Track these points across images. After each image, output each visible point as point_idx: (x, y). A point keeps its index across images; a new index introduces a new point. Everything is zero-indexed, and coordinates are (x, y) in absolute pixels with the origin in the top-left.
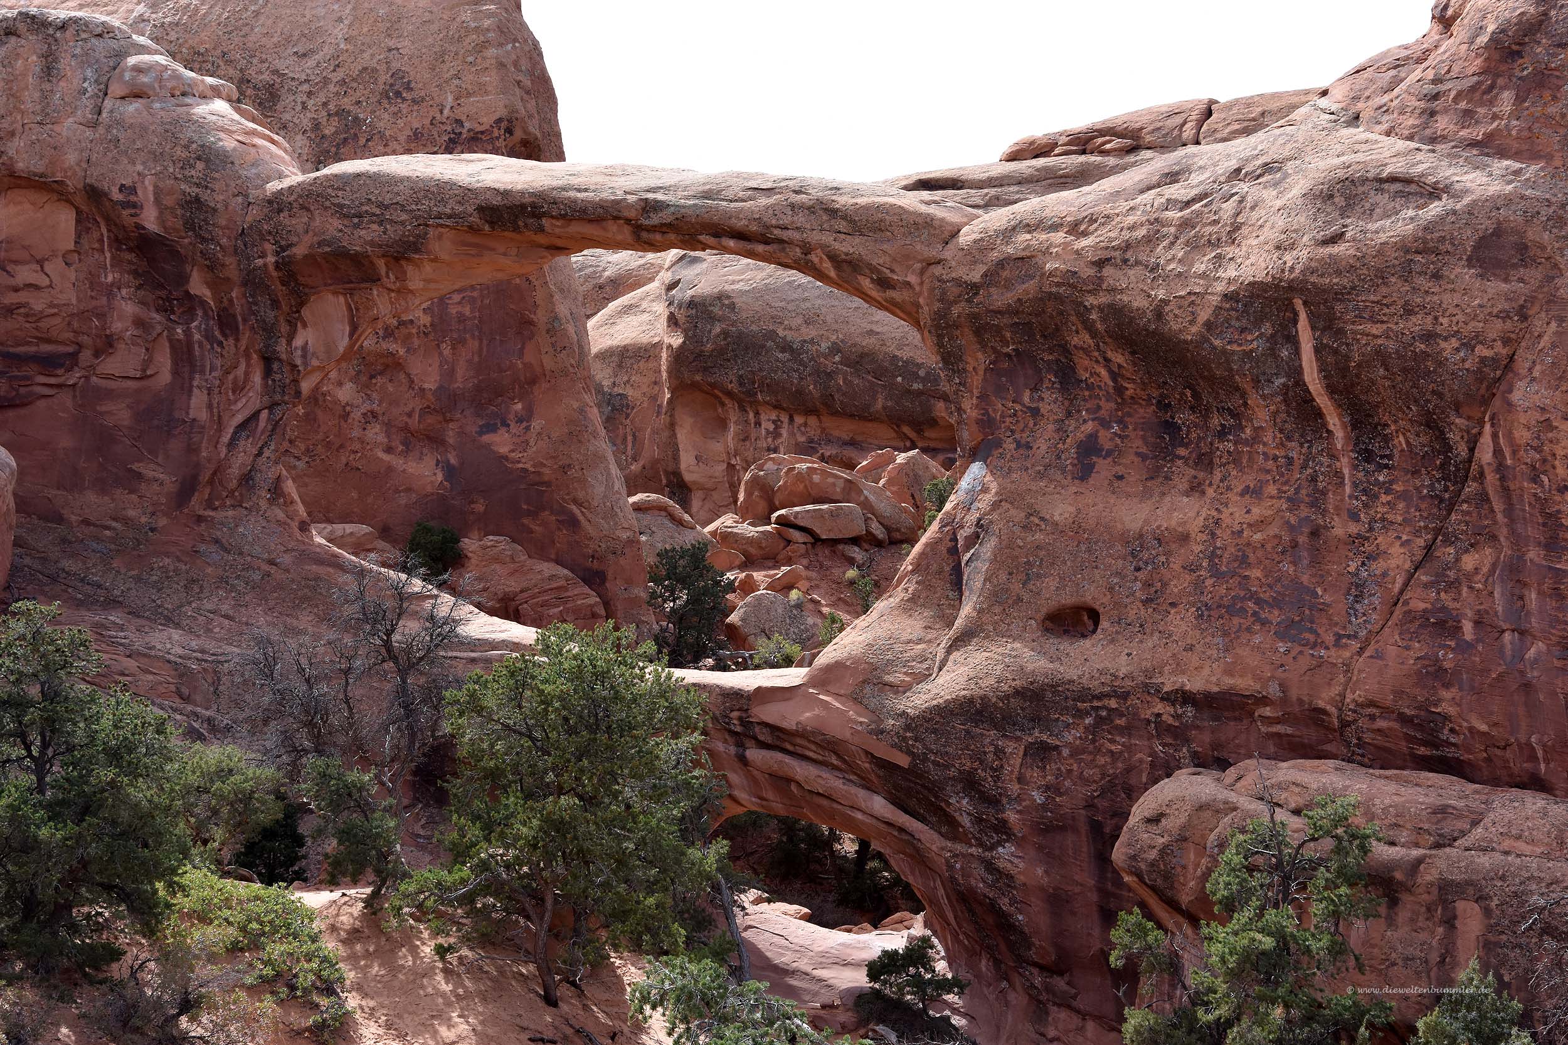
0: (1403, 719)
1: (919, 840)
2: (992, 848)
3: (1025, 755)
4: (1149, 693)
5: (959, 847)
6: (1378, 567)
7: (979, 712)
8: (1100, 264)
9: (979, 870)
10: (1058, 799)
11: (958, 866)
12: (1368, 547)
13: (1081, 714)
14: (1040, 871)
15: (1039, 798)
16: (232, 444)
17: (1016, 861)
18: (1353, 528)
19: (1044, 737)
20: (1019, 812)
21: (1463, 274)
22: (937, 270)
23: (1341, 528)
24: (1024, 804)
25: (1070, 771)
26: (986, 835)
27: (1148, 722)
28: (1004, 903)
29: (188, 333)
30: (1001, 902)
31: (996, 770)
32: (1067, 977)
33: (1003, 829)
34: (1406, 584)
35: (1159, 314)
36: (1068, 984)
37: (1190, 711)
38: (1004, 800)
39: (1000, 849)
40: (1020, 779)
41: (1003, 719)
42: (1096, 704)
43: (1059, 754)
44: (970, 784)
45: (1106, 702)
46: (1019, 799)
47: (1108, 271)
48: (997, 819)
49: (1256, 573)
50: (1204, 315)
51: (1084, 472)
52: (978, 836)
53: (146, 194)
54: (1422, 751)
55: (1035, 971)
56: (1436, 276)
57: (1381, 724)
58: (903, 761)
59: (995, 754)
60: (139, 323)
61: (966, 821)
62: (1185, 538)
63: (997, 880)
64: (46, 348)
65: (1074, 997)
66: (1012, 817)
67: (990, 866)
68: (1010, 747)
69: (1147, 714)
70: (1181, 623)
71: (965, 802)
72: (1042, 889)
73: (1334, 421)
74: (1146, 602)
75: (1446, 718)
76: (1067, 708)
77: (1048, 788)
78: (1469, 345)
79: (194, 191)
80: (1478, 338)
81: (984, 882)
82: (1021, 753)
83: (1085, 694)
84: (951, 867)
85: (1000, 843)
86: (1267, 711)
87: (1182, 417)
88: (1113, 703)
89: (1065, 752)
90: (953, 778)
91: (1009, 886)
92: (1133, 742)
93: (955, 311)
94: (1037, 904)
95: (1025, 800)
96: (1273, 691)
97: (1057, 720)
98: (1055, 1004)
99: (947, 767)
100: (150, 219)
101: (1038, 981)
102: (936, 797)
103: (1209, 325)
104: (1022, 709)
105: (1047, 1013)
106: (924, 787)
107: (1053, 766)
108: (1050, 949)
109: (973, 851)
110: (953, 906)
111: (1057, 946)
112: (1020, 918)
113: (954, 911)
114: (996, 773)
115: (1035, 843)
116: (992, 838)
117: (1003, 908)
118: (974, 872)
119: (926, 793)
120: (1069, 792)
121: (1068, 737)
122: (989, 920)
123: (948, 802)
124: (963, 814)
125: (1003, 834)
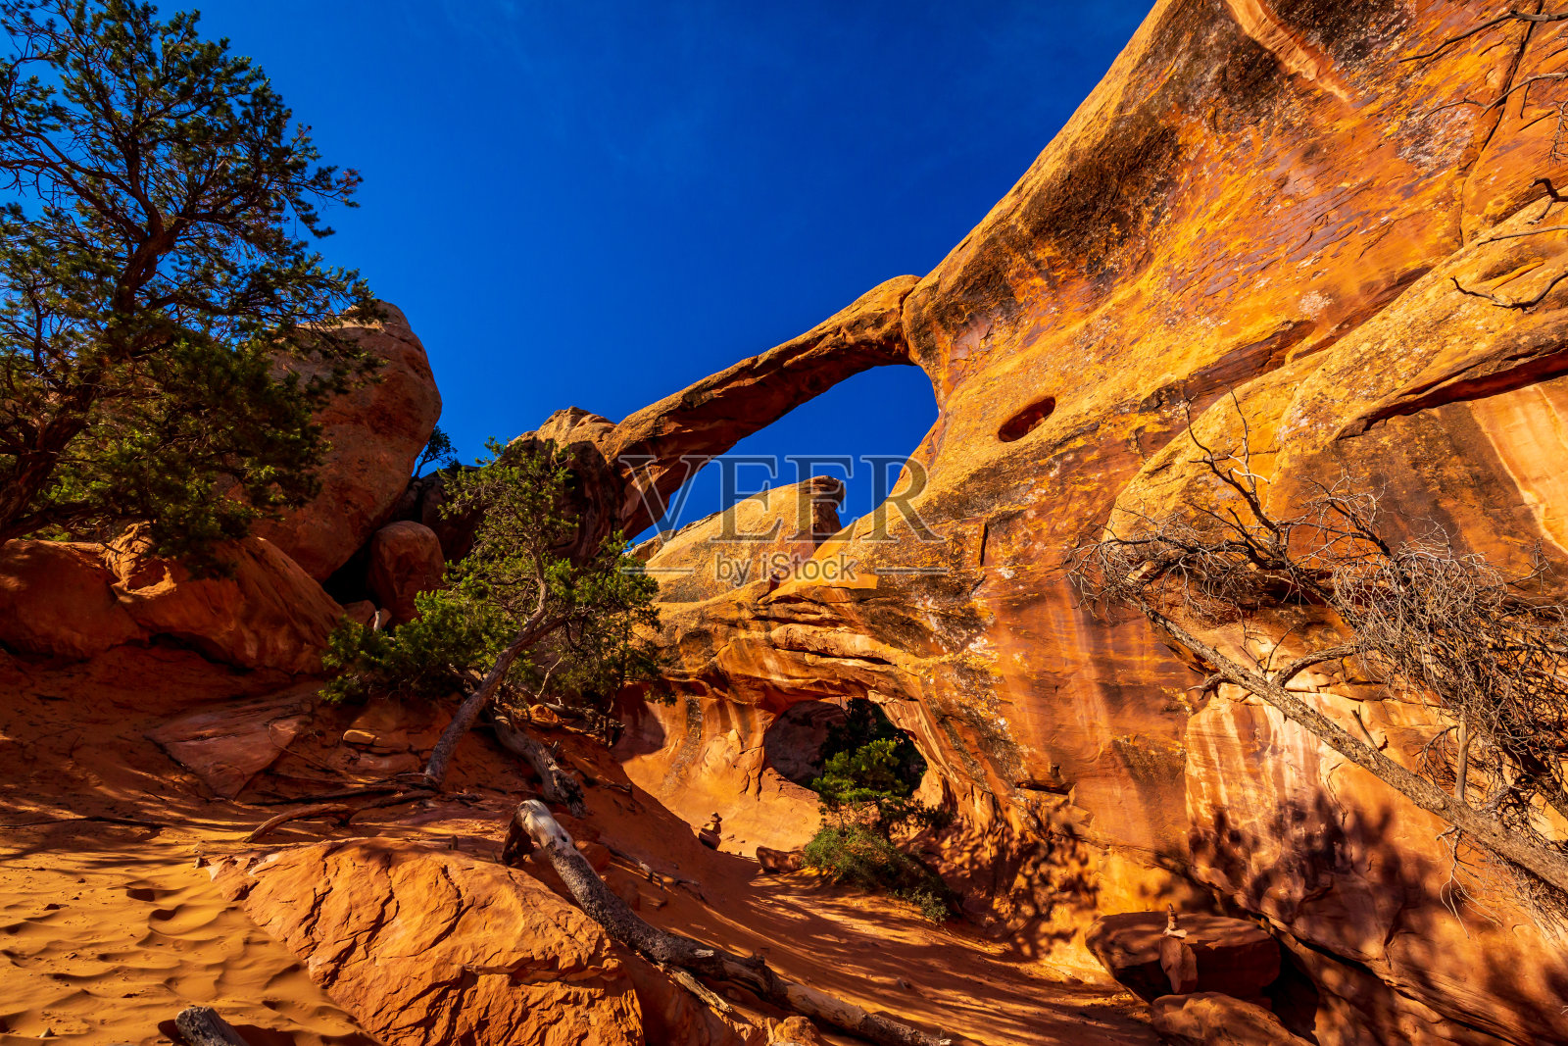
1: (895, 666)
2: (964, 645)
4: (1123, 414)
5: (932, 660)
6: (1442, 96)
7: (937, 510)
9: (951, 677)
10: (1029, 568)
11: (932, 681)
12: (1409, 101)
13: (1043, 470)
14: (1017, 657)
15: (1007, 573)
17: (989, 653)
18: (1373, 108)
19: (1006, 508)
20: (986, 596)
23: (1351, 122)
24: (991, 585)
25: (1039, 533)
26: (956, 634)
27: (1128, 442)
28: (982, 710)
30: (978, 709)
31: (957, 557)
33: (971, 621)
34: (1512, 68)
35: (1071, 157)
38: (970, 586)
39: (971, 646)
41: (961, 505)
42: (1058, 452)
43: (1025, 518)
44: (933, 581)
45: (1071, 445)
46: (984, 581)
48: (963, 611)
49: (1236, 243)
50: (1114, 107)
51: (1032, 336)
52: (947, 637)
58: (871, 582)
59: (954, 541)
61: (933, 624)
63: (972, 683)
66: (979, 603)
67: (963, 669)
68: (969, 530)
69: (1127, 434)
70: (1148, 345)
71: (929, 603)
72: (1023, 678)
74: (1104, 360)
76: (1027, 471)
77: (1016, 559)
81: (959, 689)
82: (982, 532)
84: (925, 684)
85: (970, 639)
88: (1080, 442)
89: (1031, 514)
90: (917, 581)
91: (985, 686)
92: (1112, 472)
94: (1019, 699)
95: (991, 581)
96: (1313, 308)
97: (1017, 487)
102: (904, 609)
103: (1120, 108)
104: (979, 490)
106: (893, 603)
107: (1020, 534)
108: (1044, 756)
109: (945, 658)
110: (936, 736)
111: (1052, 750)
112: (1002, 721)
113: (938, 742)
114: (957, 560)
115: (1009, 626)
116: (961, 635)
117: (982, 714)
118: (948, 681)
119: (895, 610)
120: (1041, 555)
121: (1032, 498)
122: (971, 738)
123: (915, 610)
124: (931, 617)
125: (972, 627)
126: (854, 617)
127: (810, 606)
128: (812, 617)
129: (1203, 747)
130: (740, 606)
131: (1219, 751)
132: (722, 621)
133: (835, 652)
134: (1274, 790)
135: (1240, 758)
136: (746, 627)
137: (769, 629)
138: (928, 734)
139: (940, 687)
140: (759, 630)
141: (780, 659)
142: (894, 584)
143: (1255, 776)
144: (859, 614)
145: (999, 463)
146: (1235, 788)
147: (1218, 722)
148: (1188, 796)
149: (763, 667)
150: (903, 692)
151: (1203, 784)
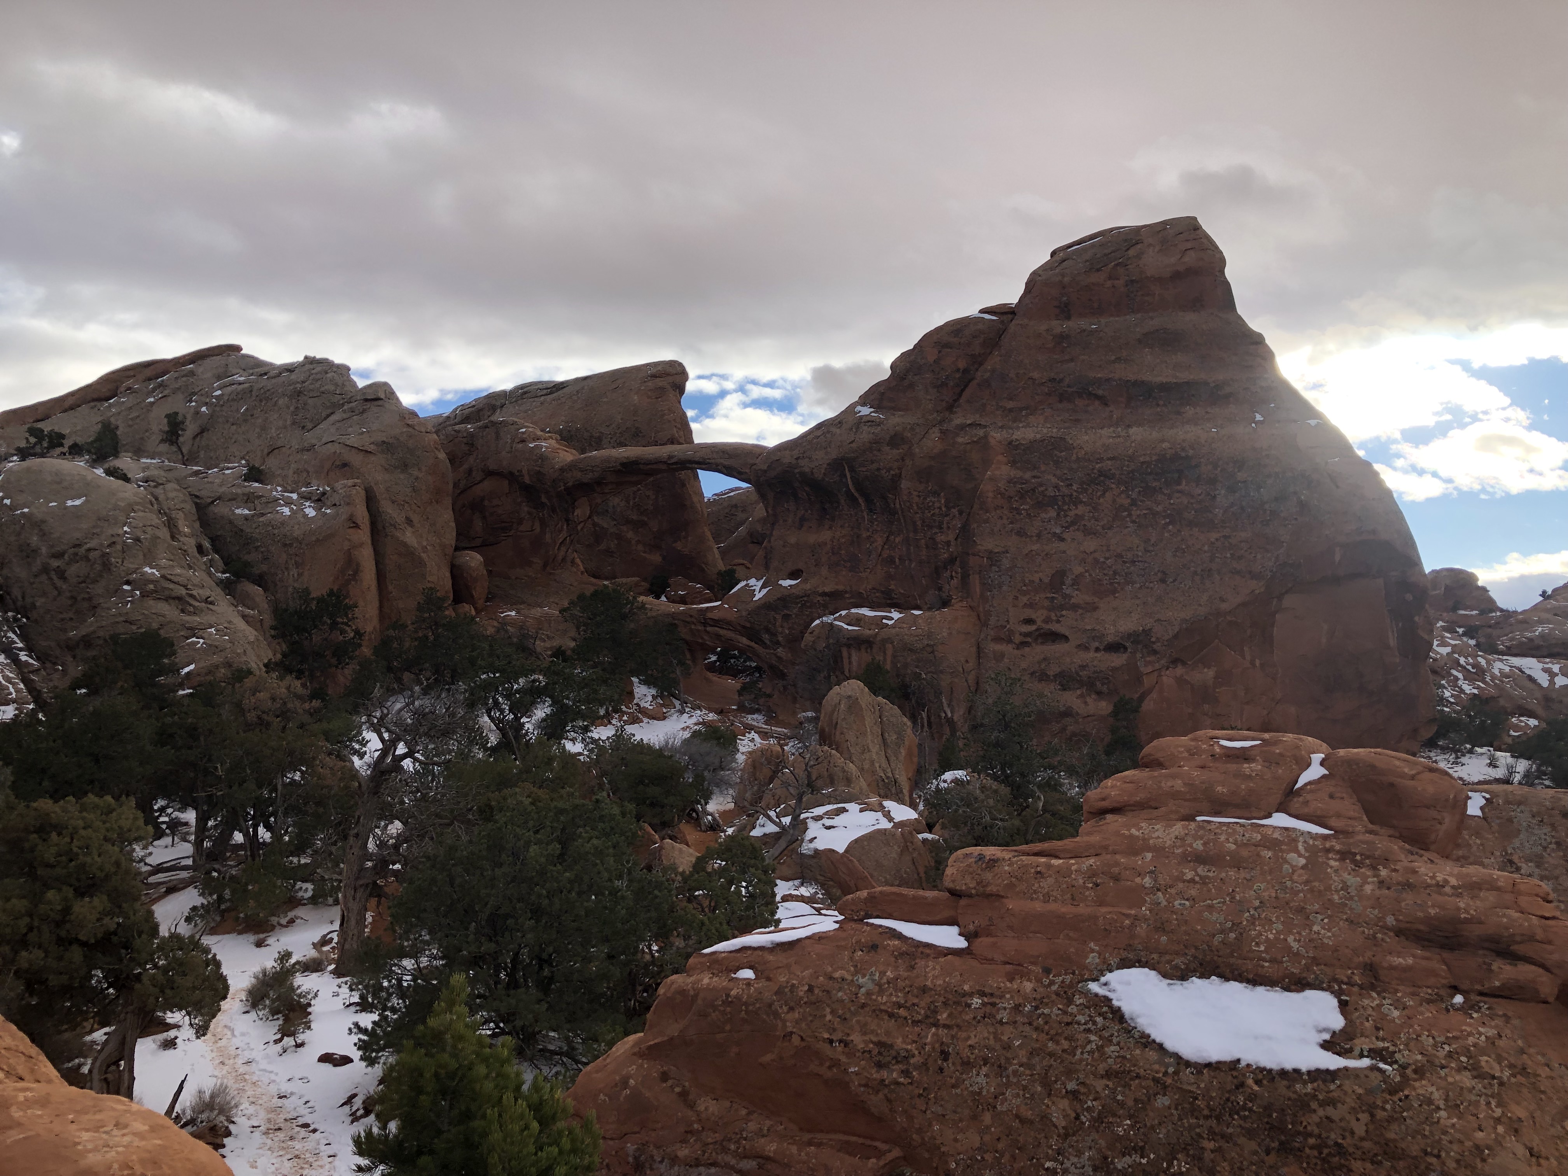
0: (882, 592)
1: (757, 650)
2: (776, 650)
4: (817, 594)
5: (768, 651)
6: (874, 545)
8: (797, 459)
12: (872, 539)
13: (798, 603)
14: (789, 655)
15: (787, 632)
16: (558, 549)
18: (868, 534)
19: (787, 611)
20: (782, 637)
21: (886, 449)
22: (754, 467)
23: (865, 535)
24: (783, 634)
25: (796, 622)
26: (774, 646)
27: (815, 601)
29: (543, 515)
33: (778, 643)
34: (882, 549)
35: (812, 473)
37: (828, 598)
38: (777, 633)
39: (778, 650)
40: (782, 627)
44: (767, 630)
46: (781, 633)
47: (799, 461)
48: (776, 640)
49: (843, 552)
50: (823, 471)
51: (801, 527)
53: (525, 472)
54: (889, 602)
56: (879, 450)
57: (877, 594)
58: (748, 625)
59: (774, 619)
60: (529, 513)
61: (767, 642)
62: (826, 544)
64: (503, 525)
66: (780, 639)
68: (778, 616)
69: (816, 599)
70: (824, 571)
71: (767, 636)
73: (861, 500)
74: (816, 565)
75: (893, 590)
77: (790, 628)
78: (888, 471)
79: (538, 469)
80: (891, 469)
81: (775, 661)
82: (781, 618)
83: (798, 597)
86: (847, 595)
87: (827, 506)
88: (805, 599)
90: (763, 628)
93: (761, 479)
96: (848, 589)
97: (791, 606)
99: (761, 625)
100: (527, 480)
103: (824, 474)
104: (780, 604)
106: (755, 632)
107: (791, 621)
114: (773, 624)
115: (788, 647)
121: (795, 611)
123: (763, 636)
124: (766, 639)
125: (778, 645)
133: (735, 640)
142: (756, 628)
145: (786, 597)
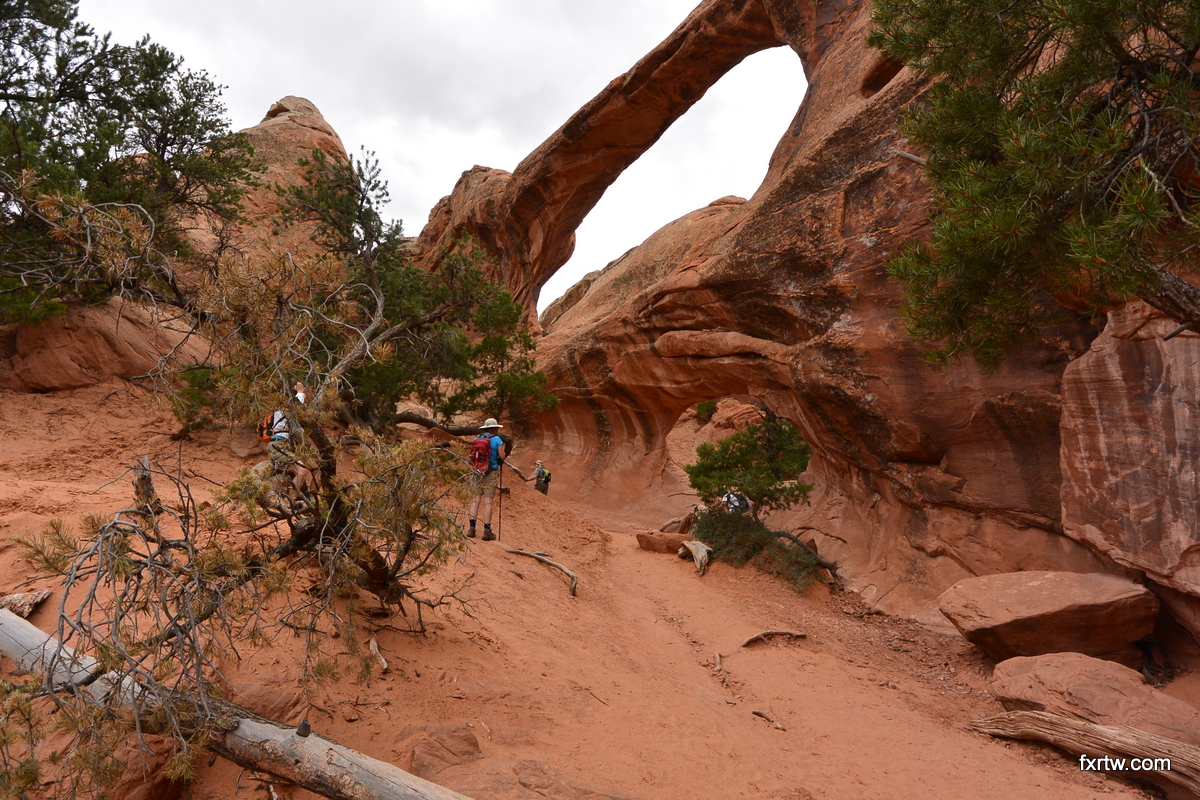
1: (766, 357)
2: (828, 325)
3: (846, 202)
7: (794, 187)
9: (819, 359)
10: (892, 230)
11: (800, 366)
15: (868, 241)
17: (853, 329)
19: (866, 169)
20: (848, 270)
24: (852, 257)
25: (901, 190)
26: (819, 315)
28: (849, 388)
30: (844, 387)
31: (815, 233)
32: (943, 464)
33: (835, 300)
36: (946, 471)
38: (830, 262)
39: (836, 325)
41: (818, 175)
42: (922, 91)
43: (887, 175)
48: (825, 290)
52: (811, 320)
55: (903, 467)
59: (812, 216)
61: (796, 310)
65: (958, 488)
67: (829, 350)
71: (791, 288)
72: (889, 350)
77: (878, 223)
81: (825, 371)
82: (842, 201)
84: (794, 370)
85: (835, 318)
89: (893, 170)
90: (777, 267)
91: (851, 364)
94: (887, 372)
95: (852, 252)
97: (878, 142)
98: (935, 505)
99: (769, 258)
101: (907, 479)
102: (768, 300)
104: (837, 155)
105: (925, 520)
106: (759, 294)
107: (881, 194)
108: (913, 426)
109: (811, 342)
110: (810, 421)
111: (920, 419)
112: (869, 398)
113: (812, 426)
114: (817, 236)
115: (875, 297)
116: (825, 315)
117: (849, 393)
118: (815, 365)
119: (760, 301)
120: (904, 215)
122: (842, 418)
123: (778, 297)
124: (793, 301)
125: (835, 306)
126: (726, 316)
127: (684, 312)
128: (688, 322)
129: (1081, 394)
130: (625, 322)
131: (1099, 397)
132: (612, 339)
133: (712, 353)
134: (1163, 435)
135: (1125, 402)
136: (633, 342)
137: (653, 340)
138: (803, 418)
139: (807, 371)
140: (645, 343)
141: (667, 367)
142: (755, 275)
143: (1141, 420)
144: (728, 311)
145: (857, 120)
146: (1117, 436)
147: (1100, 364)
148: (1063, 450)
149: (653, 377)
150: (776, 382)
151: (1080, 437)
